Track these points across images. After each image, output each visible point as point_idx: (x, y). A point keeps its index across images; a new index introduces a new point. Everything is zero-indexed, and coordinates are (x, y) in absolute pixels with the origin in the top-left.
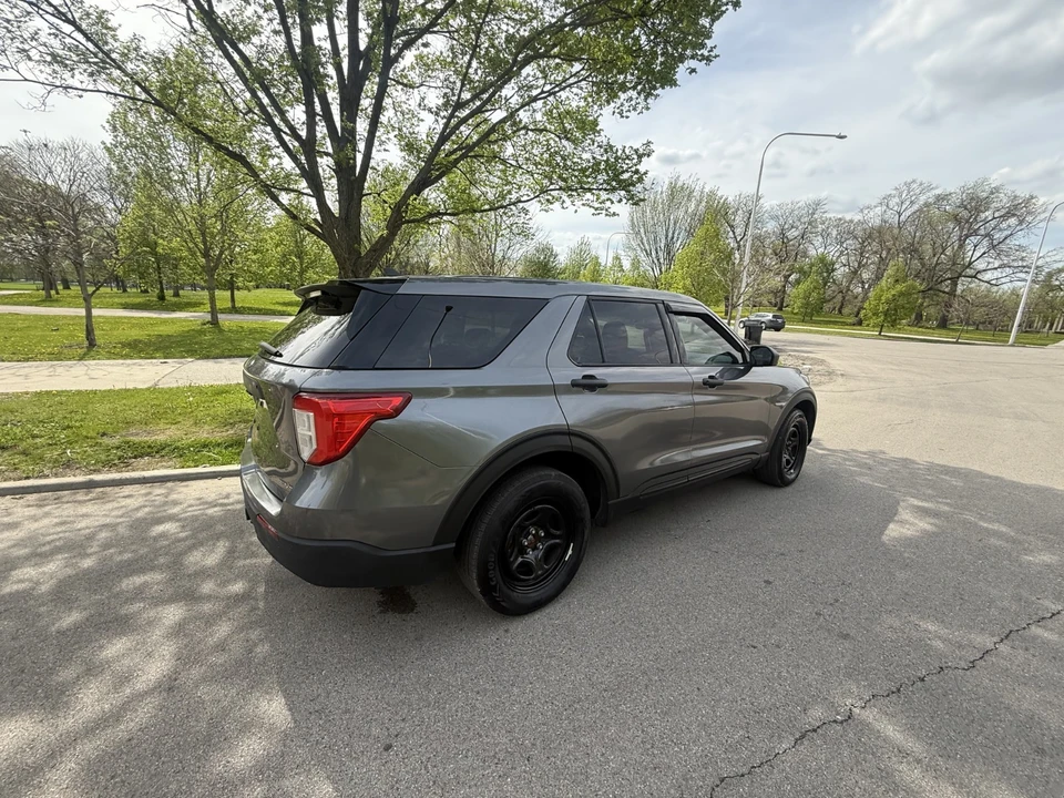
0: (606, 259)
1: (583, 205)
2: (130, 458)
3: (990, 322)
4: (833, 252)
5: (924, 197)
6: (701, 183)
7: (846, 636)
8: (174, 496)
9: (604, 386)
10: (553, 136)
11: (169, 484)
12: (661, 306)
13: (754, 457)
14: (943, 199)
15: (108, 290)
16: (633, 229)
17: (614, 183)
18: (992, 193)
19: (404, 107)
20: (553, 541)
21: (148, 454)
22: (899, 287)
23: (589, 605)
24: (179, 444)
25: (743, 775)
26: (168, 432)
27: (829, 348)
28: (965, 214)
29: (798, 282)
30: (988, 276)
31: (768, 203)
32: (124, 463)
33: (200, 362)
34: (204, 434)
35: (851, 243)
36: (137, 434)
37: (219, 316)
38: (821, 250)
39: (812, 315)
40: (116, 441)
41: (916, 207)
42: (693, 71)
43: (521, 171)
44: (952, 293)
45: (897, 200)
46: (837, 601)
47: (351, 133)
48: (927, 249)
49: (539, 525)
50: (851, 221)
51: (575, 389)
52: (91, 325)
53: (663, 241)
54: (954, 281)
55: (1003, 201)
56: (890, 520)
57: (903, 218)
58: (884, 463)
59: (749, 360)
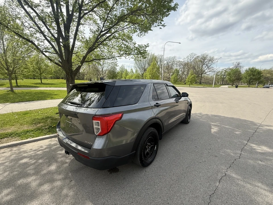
0: (129, 70)
1: (131, 58)
3: (208, 83)
4: (178, 68)
5: (195, 56)
6: (151, 52)
7: (216, 156)
8: (22, 150)
9: (160, 105)
10: (120, 40)
11: (18, 146)
12: (166, 84)
13: (183, 118)
14: (198, 57)
17: (138, 53)
18: (207, 56)
20: (152, 146)
21: (6, 137)
22: (192, 76)
23: (162, 160)
24: (17, 132)
25: (213, 193)
26: (12, 129)
27: (182, 90)
28: (202, 60)
29: (172, 75)
30: (207, 73)
31: (165, 57)
33: (12, 104)
34: (25, 128)
35: (182, 66)
37: (14, 88)
38: (176, 68)
39: (176, 82)
41: (194, 59)
42: (161, 28)
44: (201, 77)
45: (190, 57)
46: (211, 148)
47: (68, 36)
48: (196, 67)
49: (149, 142)
50: (181, 61)
51: (155, 107)
53: (143, 66)
54: (202, 74)
55: (208, 58)
56: (211, 128)
57: (191, 61)
58: (203, 115)
59: (181, 96)
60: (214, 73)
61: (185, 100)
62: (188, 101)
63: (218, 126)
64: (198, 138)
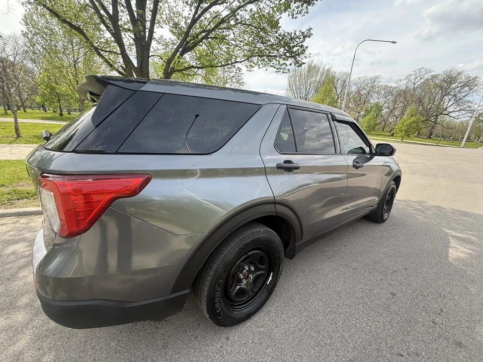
1: (271, 66)
2: (15, 200)
3: (452, 136)
4: (382, 101)
5: (427, 76)
6: (323, 64)
9: (298, 168)
13: (371, 208)
14: (435, 77)
15: (38, 111)
16: (290, 87)
17: (288, 54)
18: (458, 75)
19: (175, 10)
20: (259, 272)
21: (26, 198)
22: (413, 119)
23: (282, 313)
28: (445, 84)
29: (365, 116)
30: (453, 115)
31: (354, 77)
32: (10, 202)
35: (390, 98)
36: (23, 186)
38: (376, 100)
39: (370, 131)
40: (10, 189)
41: (423, 80)
43: (237, 48)
44: (435, 122)
45: (414, 77)
46: (442, 311)
47: (142, 17)
48: (426, 100)
49: (251, 263)
50: (391, 87)
51: (279, 170)
52: (18, 126)
53: (304, 92)
54: (437, 116)
55: (463, 78)
56: (447, 246)
57: (416, 86)
58: (428, 208)
59: (374, 152)
60: (471, 115)
61: (383, 165)
62: (391, 169)
63: (472, 243)
64: (404, 267)
